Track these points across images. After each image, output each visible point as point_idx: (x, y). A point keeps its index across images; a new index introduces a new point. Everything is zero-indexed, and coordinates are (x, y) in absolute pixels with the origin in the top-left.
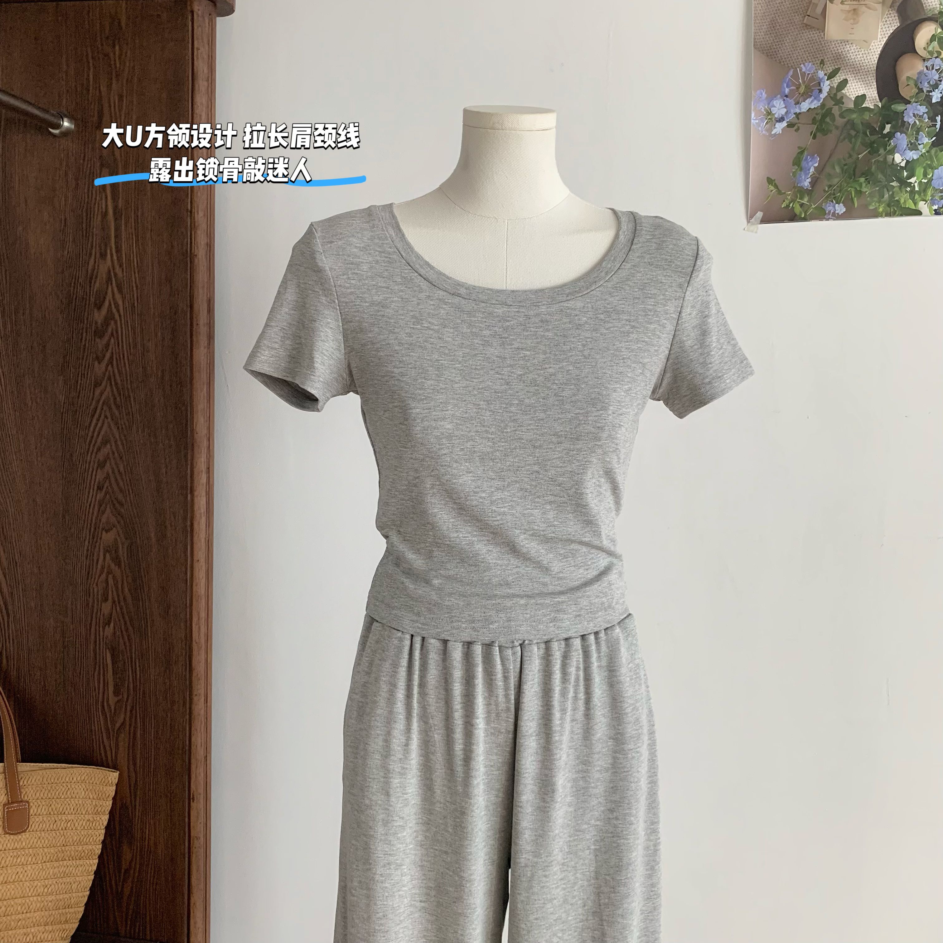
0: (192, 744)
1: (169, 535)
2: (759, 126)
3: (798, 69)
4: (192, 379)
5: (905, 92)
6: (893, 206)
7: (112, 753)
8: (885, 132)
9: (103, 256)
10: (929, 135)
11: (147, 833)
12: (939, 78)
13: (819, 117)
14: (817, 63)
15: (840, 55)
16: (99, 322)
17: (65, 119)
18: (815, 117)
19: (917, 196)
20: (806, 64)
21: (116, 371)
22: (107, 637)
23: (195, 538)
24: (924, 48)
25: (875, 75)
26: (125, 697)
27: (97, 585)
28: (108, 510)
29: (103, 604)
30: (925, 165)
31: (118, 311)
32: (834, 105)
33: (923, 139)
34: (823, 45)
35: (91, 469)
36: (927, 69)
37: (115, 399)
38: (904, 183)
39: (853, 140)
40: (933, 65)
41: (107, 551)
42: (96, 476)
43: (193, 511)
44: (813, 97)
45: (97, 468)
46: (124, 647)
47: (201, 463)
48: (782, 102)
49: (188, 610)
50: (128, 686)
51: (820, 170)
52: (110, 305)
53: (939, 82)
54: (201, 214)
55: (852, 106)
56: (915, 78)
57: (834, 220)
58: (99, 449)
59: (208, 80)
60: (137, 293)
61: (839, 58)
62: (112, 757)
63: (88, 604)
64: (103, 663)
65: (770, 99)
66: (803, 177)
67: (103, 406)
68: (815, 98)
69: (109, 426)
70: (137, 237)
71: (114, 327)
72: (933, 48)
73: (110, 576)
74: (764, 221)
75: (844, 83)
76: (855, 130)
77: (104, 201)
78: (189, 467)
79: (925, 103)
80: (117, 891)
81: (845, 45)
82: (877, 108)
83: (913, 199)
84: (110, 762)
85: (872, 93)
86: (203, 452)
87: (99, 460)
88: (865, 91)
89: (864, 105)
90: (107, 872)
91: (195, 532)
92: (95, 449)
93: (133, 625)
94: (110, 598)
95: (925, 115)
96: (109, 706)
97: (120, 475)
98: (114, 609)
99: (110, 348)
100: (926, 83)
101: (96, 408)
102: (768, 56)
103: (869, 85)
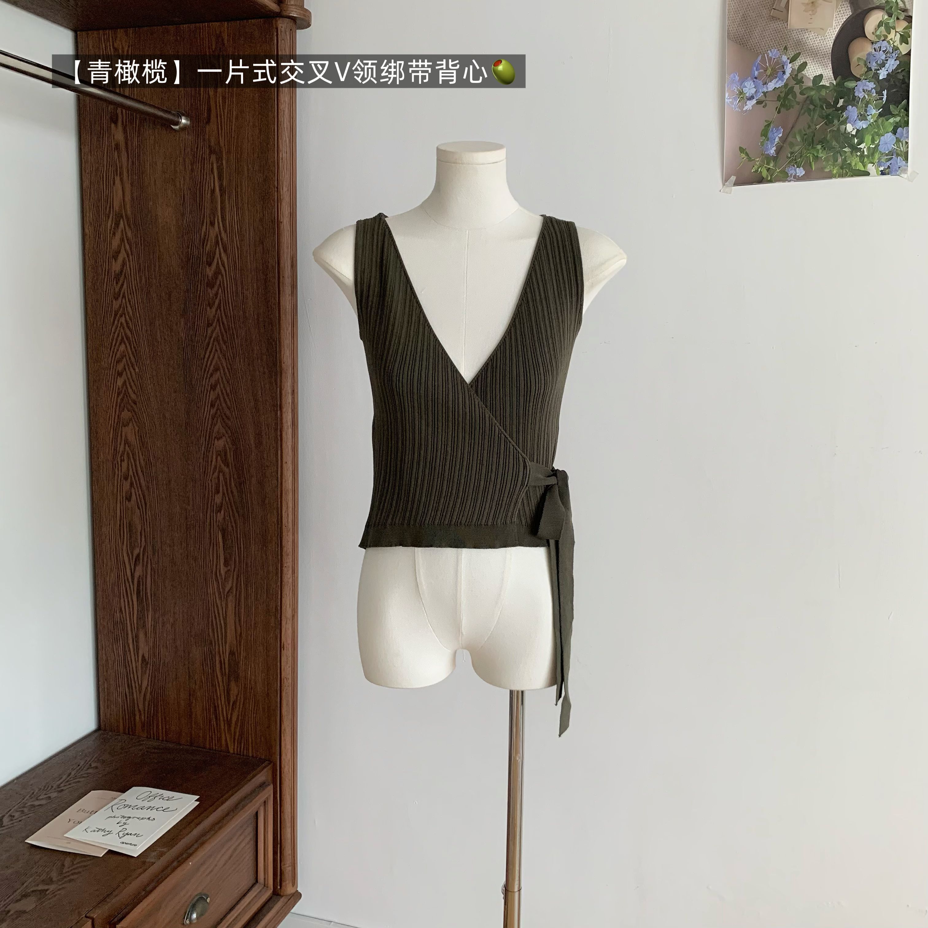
0: (283, 604)
1: (264, 442)
2: (733, 104)
3: (766, 55)
4: (279, 320)
5: (856, 71)
6: (846, 168)
7: (223, 611)
8: (839, 106)
9: (212, 224)
10: (876, 107)
11: (249, 673)
12: (886, 58)
13: (782, 95)
14: (781, 49)
15: (800, 42)
16: (210, 276)
17: (183, 117)
19: (866, 160)
20: (772, 50)
21: (223, 314)
22: (219, 521)
23: (284, 445)
24: (873, 33)
25: (830, 57)
26: (233, 567)
27: (211, 480)
28: (219, 424)
29: (216, 496)
30: (873, 132)
31: (224, 267)
32: (795, 84)
33: (872, 110)
34: (787, 33)
35: (206, 391)
36: (875, 51)
37: (223, 336)
38: (855, 149)
39: (812, 113)
40: (881, 47)
41: (219, 455)
43: (282, 423)
44: (778, 78)
45: (210, 391)
46: (231, 529)
47: (288, 386)
48: (752, 83)
49: (279, 500)
50: (235, 559)
51: (784, 140)
52: (218, 261)
53: (885, 62)
54: (285, 189)
55: (811, 84)
56: (865, 59)
57: (795, 181)
58: (212, 375)
60: (238, 252)
61: (799, 43)
62: (223, 614)
63: (204, 495)
64: (216, 541)
65: (742, 81)
66: (769, 146)
67: (214, 341)
68: (779, 79)
69: (219, 358)
70: (237, 209)
71: (221, 280)
72: (881, 32)
73: (221, 474)
74: (736, 184)
75: (804, 65)
76: (813, 105)
77: (212, 180)
78: (278, 389)
79: (873, 80)
80: (227, 718)
81: (805, 33)
82: (832, 86)
83: (863, 162)
84: (221, 618)
85: (828, 73)
86: (289, 377)
87: (212, 384)
88: (822, 72)
89: (821, 84)
90: (220, 703)
91: (283, 440)
92: (209, 376)
93: (238, 512)
94: (221, 491)
95: (873, 90)
96: (220, 575)
97: (227, 394)
98: (224, 499)
99: (219, 296)
100: (874, 63)
101: (209, 343)
102: (741, 44)
103: (826, 66)
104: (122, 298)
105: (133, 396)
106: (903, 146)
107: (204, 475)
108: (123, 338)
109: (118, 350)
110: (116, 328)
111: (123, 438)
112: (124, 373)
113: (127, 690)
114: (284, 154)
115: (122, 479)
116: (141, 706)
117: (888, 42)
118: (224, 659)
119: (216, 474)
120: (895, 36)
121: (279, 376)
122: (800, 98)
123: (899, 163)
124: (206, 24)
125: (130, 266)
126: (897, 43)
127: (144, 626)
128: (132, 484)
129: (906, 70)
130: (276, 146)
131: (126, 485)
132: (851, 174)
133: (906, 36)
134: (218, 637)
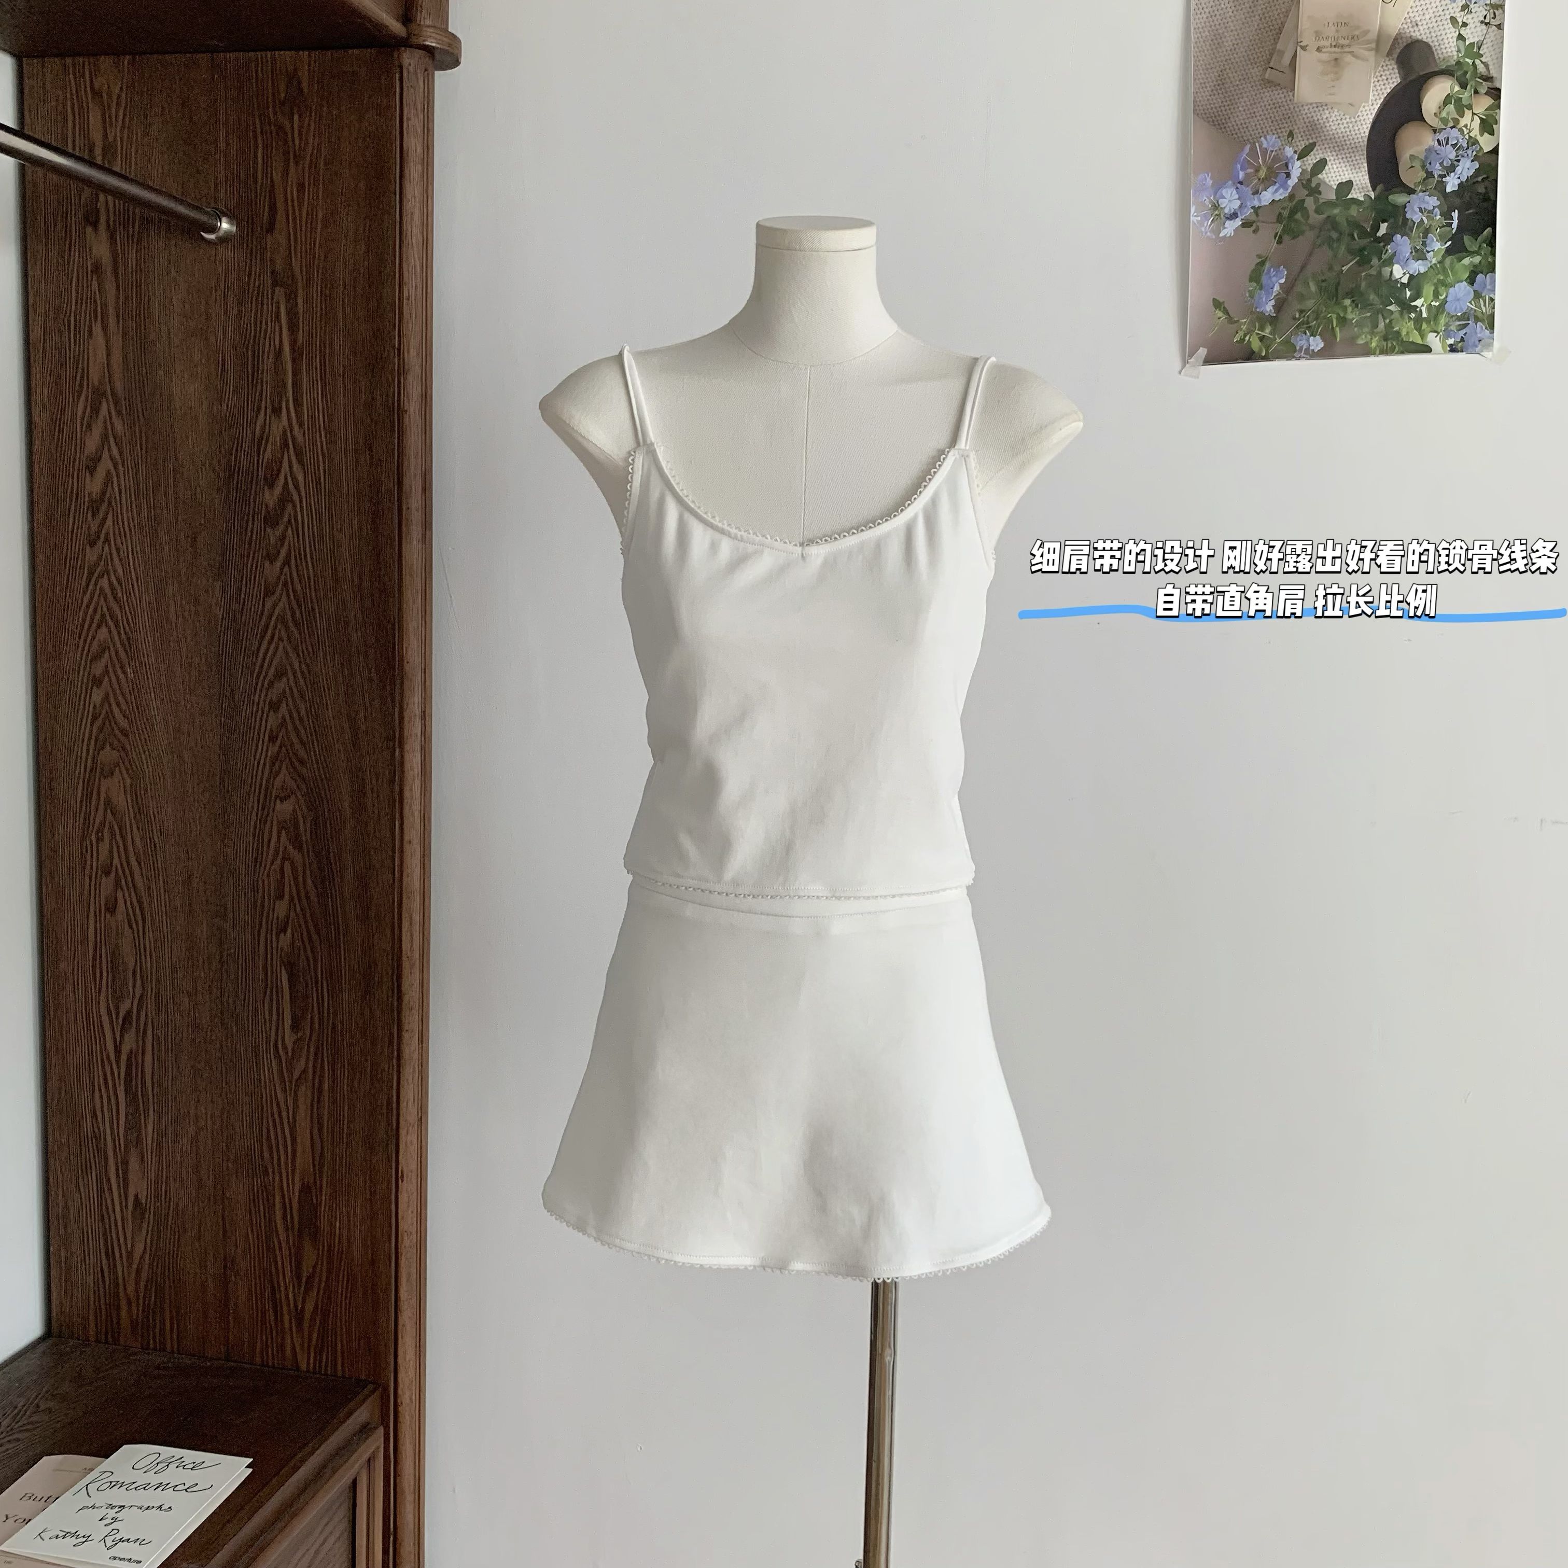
0: (401, 1099)
1: (369, 806)
2: (1202, 225)
3: (1257, 144)
4: (400, 587)
5: (1409, 176)
6: (1391, 339)
7: (288, 1113)
8: (1380, 234)
9: (277, 411)
10: (1442, 239)
11: (338, 1225)
12: (1457, 156)
13: (1286, 213)
14: (1283, 136)
15: (1316, 124)
16: (272, 505)
17: (224, 219)
18: (1280, 213)
19: (1424, 326)
20: (1268, 137)
21: (295, 574)
22: (282, 950)
23: (406, 810)
24: (1435, 114)
25: (1365, 152)
26: (308, 1033)
27: (268, 876)
28: (284, 771)
29: (277, 903)
30: (1435, 281)
31: (297, 487)
32: (1307, 196)
33: (1434, 244)
34: (1292, 110)
35: (260, 712)
36: (1439, 144)
37: (293, 613)
38: (1407, 307)
39: (1335, 245)
40: (1448, 138)
41: (284, 828)
42: (266, 721)
43: (403, 772)
44: (1277, 184)
45: (269, 712)
46: (306, 963)
47: (414, 704)
48: (1235, 192)
49: (396, 910)
50: (312, 1018)
51: (1288, 289)
52: (286, 479)
53: (1456, 163)
54: (413, 352)
55: (1333, 197)
56: (1422, 157)
57: (1307, 359)
58: (271, 684)
59: (423, 164)
60: (324, 463)
61: (1314, 128)
62: (289, 1120)
63: (255, 902)
64: (277, 986)
65: (1218, 187)
66: (1264, 299)
67: (276, 623)
68: (1281, 186)
69: (286, 651)
70: (324, 385)
71: (292, 513)
72: (1448, 113)
73: (287, 866)
74: (1208, 361)
75: (1321, 165)
76: (1337, 231)
77: (277, 333)
78: (397, 710)
79: (1436, 192)
80: (296, 1306)
81: (1323, 110)
82: (1368, 200)
83: (1419, 329)
84: (286, 1127)
85: (1362, 178)
86: (416, 689)
87: (271, 699)
88: (1352, 176)
89: (1350, 196)
90: (282, 1281)
91: (405, 801)
92: (266, 685)
93: (318, 932)
94: (287, 894)
95: (1437, 209)
96: (285, 1048)
97: (301, 720)
98: (292, 910)
99: (286, 544)
100: (1438, 165)
101: (267, 627)
102: (1215, 125)
103: (1357, 167)
104: (104, 543)
105: (123, 723)
106: (1485, 305)
108: (103, 616)
109: (94, 638)
110: (92, 598)
111: (102, 799)
112: (106, 679)
113: (104, 1262)
114: (411, 289)
115: (100, 872)
116: (131, 1289)
117: (1461, 130)
118: (290, 1200)
120: (1472, 120)
121: (398, 687)
122: (1315, 218)
123: (1480, 333)
124: (269, 54)
125: (119, 485)
126: (1476, 133)
127: (139, 1141)
128: (117, 884)
129: (1491, 178)
130: (397, 276)
131: (107, 884)
132: (1401, 349)
133: (1491, 121)
134: (279, 1159)
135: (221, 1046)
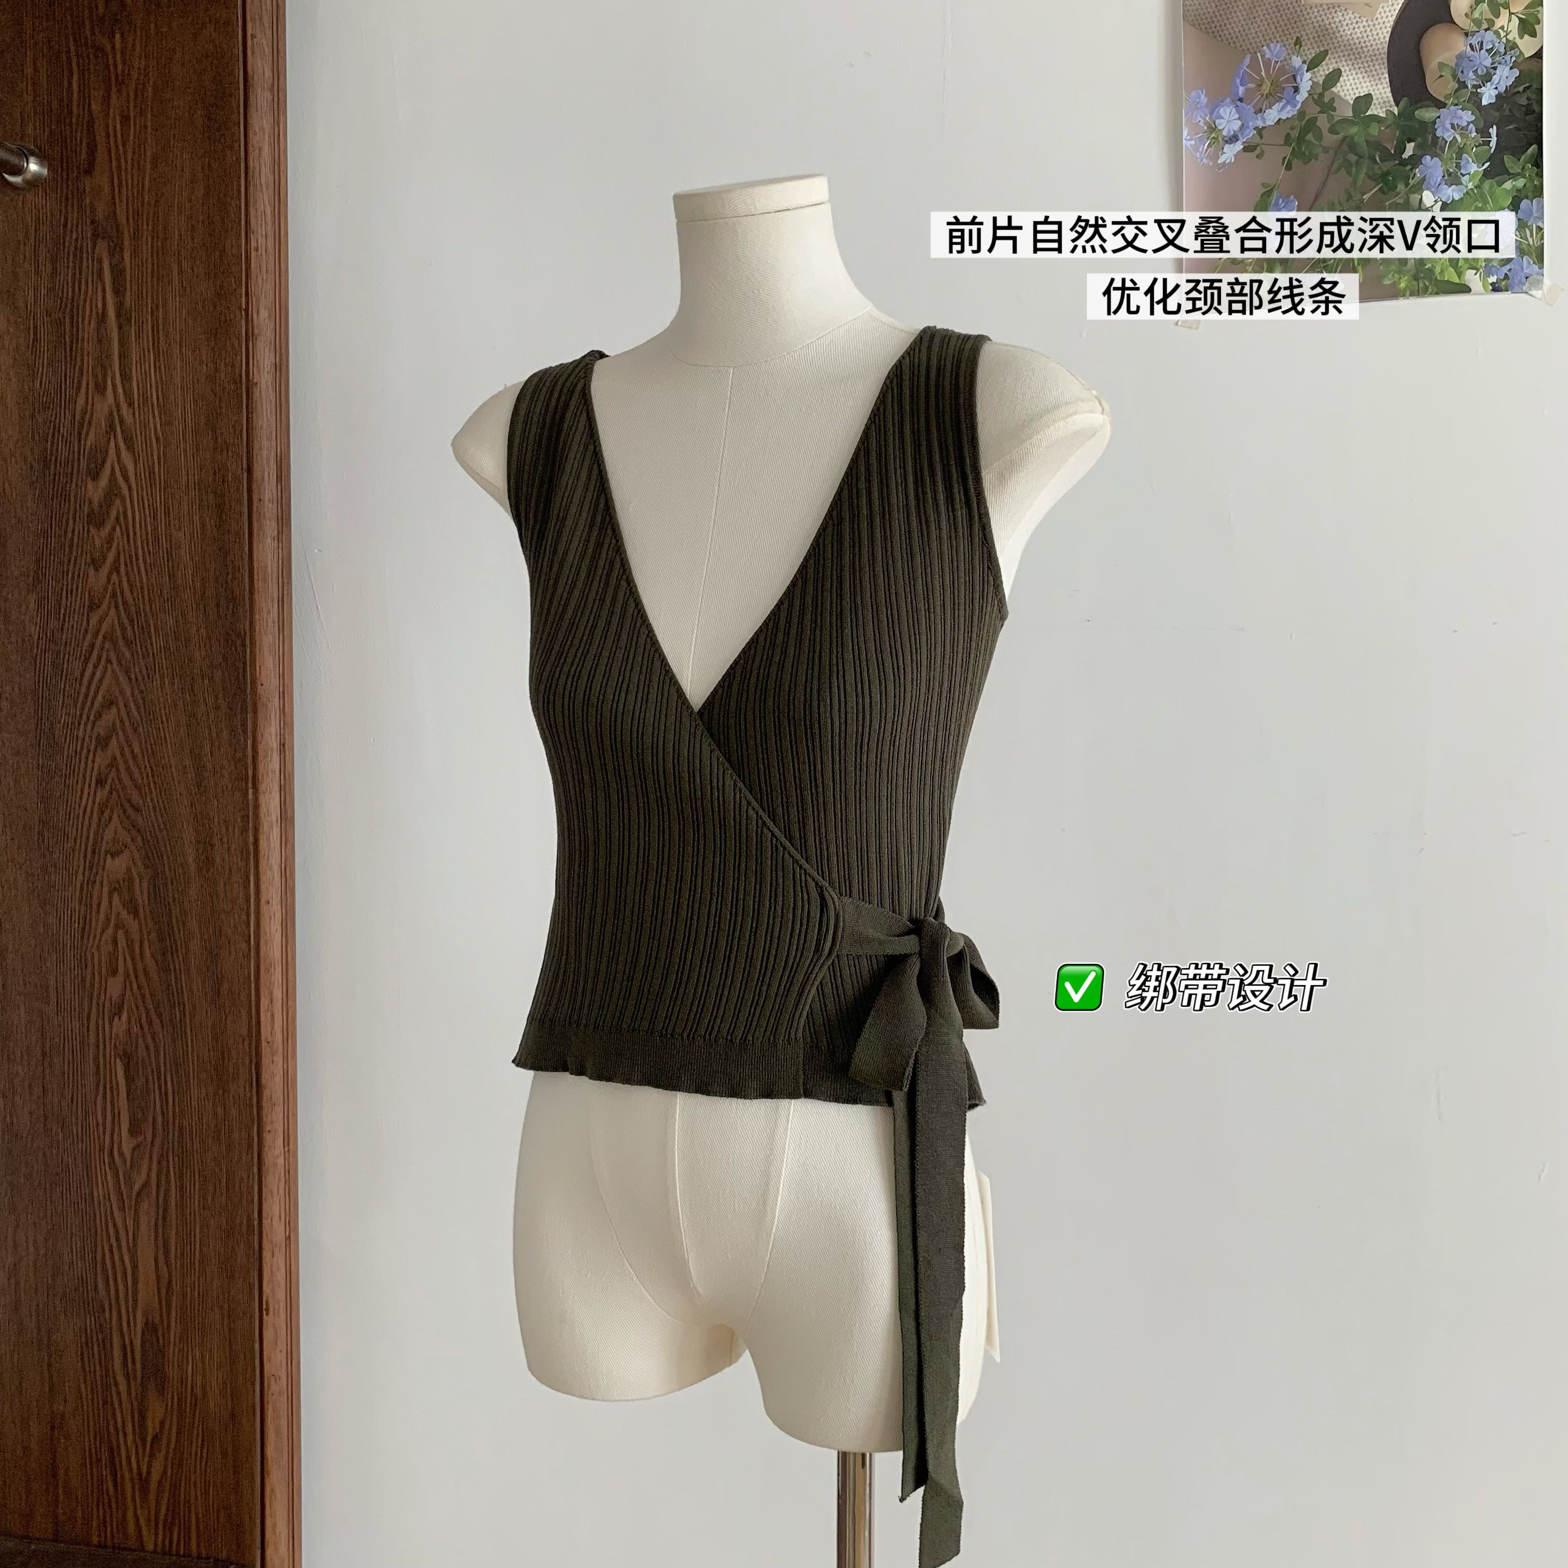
0: (264, 1214)
1: (218, 860)
2: (1198, 150)
3: (1259, 54)
4: (252, 593)
5: (1438, 87)
6: (1423, 278)
7: (127, 1235)
8: (1406, 155)
9: (100, 389)
10: (1479, 160)
11: (190, 1372)
12: (1492, 64)
13: (1295, 134)
14: (1290, 44)
15: (1327, 30)
16: (96, 500)
17: (32, 159)
18: (1288, 134)
20: (1272, 45)
21: (125, 584)
22: (117, 1035)
23: (262, 864)
24: (1466, 15)
25: (1386, 61)
26: (149, 1138)
28: (116, 821)
29: (111, 980)
31: (126, 479)
32: (1320, 112)
33: (1469, 165)
34: (1299, 13)
35: (85, 750)
36: (1472, 48)
37: (123, 629)
39: (1354, 170)
40: (1482, 42)
41: (116, 890)
42: (93, 762)
43: (257, 816)
44: (1284, 100)
45: (96, 750)
46: (145, 1054)
47: (271, 735)
48: (1234, 110)
49: (253, 985)
50: (154, 1120)
52: (113, 469)
53: (1492, 71)
54: (264, 314)
55: (1349, 113)
56: (1453, 65)
58: (99, 715)
59: (272, 91)
60: (159, 447)
61: (1325, 33)
63: (83, 982)
64: (111, 1080)
65: (1213, 107)
67: (103, 643)
68: (1288, 102)
69: (115, 676)
70: (157, 354)
71: (121, 510)
72: (1481, 13)
73: (121, 935)
75: (1335, 76)
76: (1356, 154)
77: (100, 294)
78: (249, 742)
79: (1470, 105)
80: (140, 1473)
81: (1335, 12)
82: (1390, 117)
84: (124, 1250)
85: (1383, 91)
86: (273, 717)
87: (99, 734)
88: (1371, 89)
89: (1369, 112)
90: (122, 1441)
91: (262, 854)
92: (92, 718)
93: (160, 1016)
94: (121, 970)
95: (1471, 125)
96: (121, 1154)
97: (134, 757)
98: (128, 987)
99: (115, 544)
100: (1471, 73)
101: (92, 646)
102: (1208, 33)
103: (1377, 78)
106: (1532, 236)
107: (83, 937)
114: (261, 240)
117: (1497, 33)
118: (131, 1342)
119: (110, 931)
120: (1510, 21)
121: (250, 714)
123: (1528, 269)
126: (1514, 35)
129: (1535, 86)
130: (243, 223)
132: (1435, 289)
133: (1531, 20)
134: (117, 1291)
135: (45, 1156)
